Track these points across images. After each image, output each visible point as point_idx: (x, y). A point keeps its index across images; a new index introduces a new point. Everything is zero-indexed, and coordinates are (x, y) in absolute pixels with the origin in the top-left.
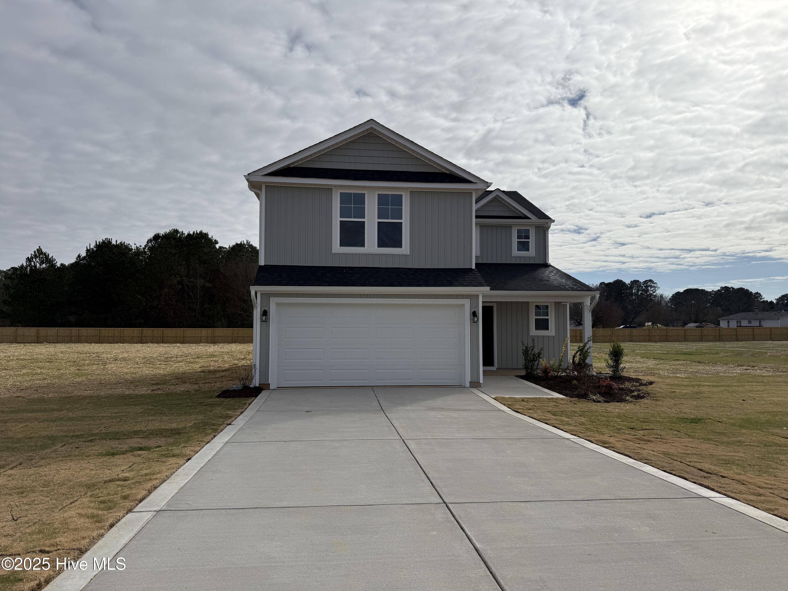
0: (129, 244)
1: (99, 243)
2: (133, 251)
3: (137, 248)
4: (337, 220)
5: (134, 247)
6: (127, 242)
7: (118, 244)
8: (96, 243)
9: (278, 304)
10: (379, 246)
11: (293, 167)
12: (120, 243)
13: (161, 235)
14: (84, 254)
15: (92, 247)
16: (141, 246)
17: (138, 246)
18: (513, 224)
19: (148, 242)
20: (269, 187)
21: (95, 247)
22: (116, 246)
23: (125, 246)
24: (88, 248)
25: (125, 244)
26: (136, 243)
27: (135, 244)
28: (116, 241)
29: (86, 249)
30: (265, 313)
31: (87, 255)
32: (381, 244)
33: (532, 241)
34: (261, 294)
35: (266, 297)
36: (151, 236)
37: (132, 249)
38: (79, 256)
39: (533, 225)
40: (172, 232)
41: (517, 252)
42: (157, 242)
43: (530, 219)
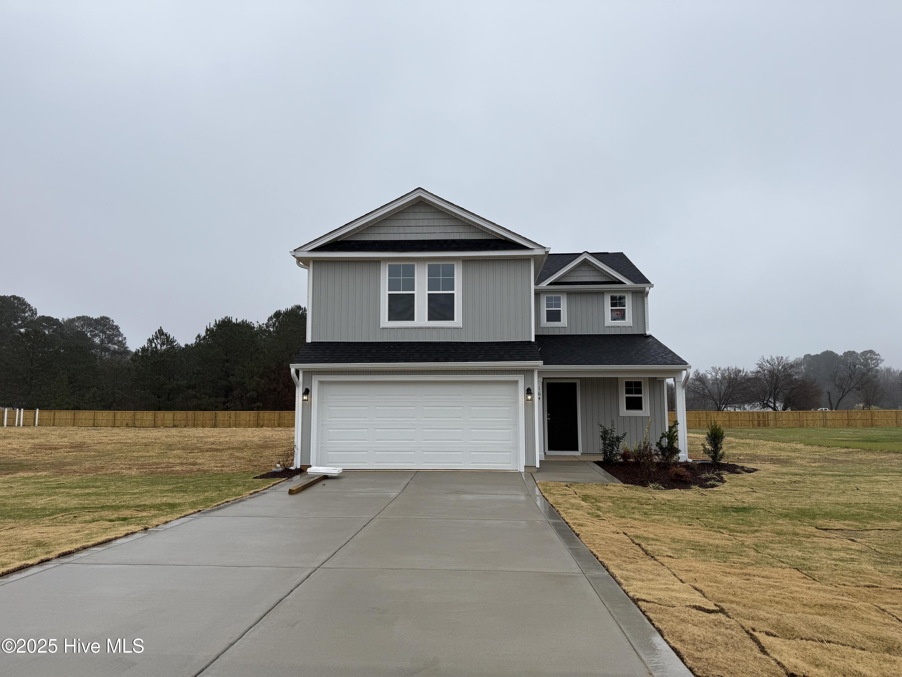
0: (251, 322)
1: (219, 322)
2: (256, 329)
3: (260, 326)
4: (385, 293)
5: (256, 325)
6: (249, 320)
7: (238, 322)
8: (216, 321)
9: (321, 383)
10: (430, 319)
11: (341, 241)
12: (242, 321)
13: (283, 312)
14: (203, 334)
15: (212, 326)
16: (263, 324)
17: (261, 324)
18: (605, 291)
19: (268, 320)
20: (317, 262)
21: (215, 326)
22: (237, 325)
23: (247, 324)
24: (208, 328)
25: (247, 322)
26: (259, 321)
27: (257, 322)
28: (237, 320)
29: (206, 328)
30: (307, 392)
31: (207, 335)
32: (431, 318)
33: (628, 308)
34: (304, 372)
35: (309, 373)
36: (272, 313)
37: (254, 327)
38: (199, 336)
39: (630, 290)
40: (294, 309)
41: (610, 321)
42: (278, 319)
43: (625, 284)
